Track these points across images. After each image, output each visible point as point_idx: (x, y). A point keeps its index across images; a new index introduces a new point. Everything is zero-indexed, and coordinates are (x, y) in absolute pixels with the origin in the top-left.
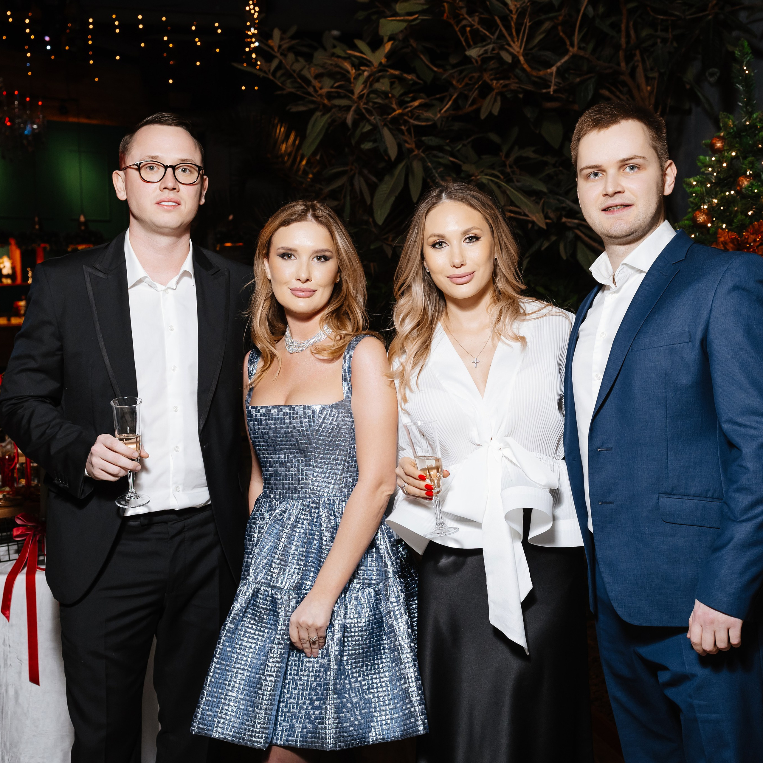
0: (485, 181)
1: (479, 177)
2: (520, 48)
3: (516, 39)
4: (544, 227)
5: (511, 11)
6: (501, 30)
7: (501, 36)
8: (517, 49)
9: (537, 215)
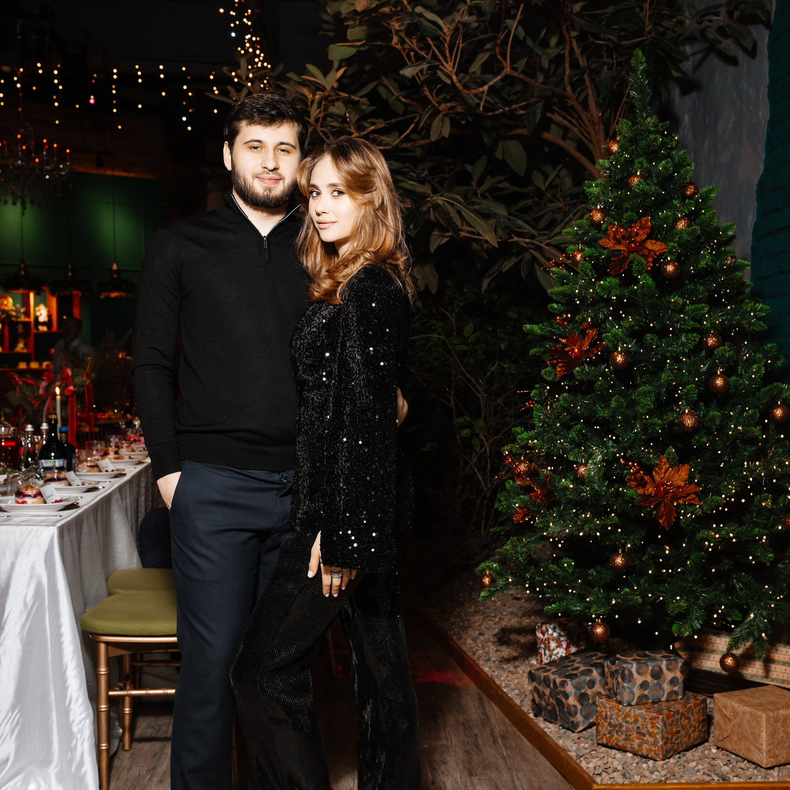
0: (440, 202)
1: (434, 198)
2: (454, 68)
3: (449, 60)
4: (497, 246)
5: (445, 34)
6: (433, 51)
7: (434, 57)
8: (450, 69)
9: (490, 234)
